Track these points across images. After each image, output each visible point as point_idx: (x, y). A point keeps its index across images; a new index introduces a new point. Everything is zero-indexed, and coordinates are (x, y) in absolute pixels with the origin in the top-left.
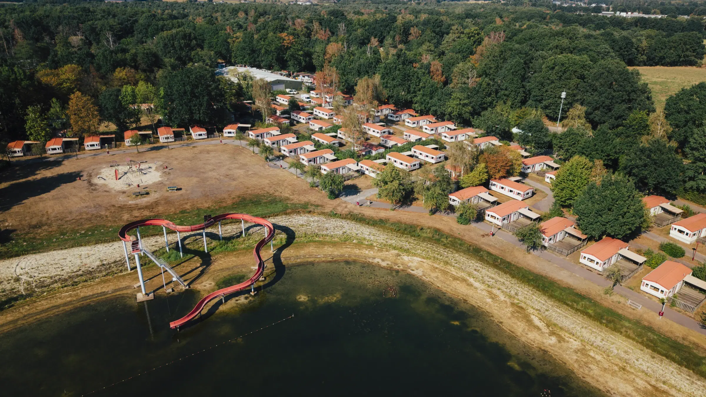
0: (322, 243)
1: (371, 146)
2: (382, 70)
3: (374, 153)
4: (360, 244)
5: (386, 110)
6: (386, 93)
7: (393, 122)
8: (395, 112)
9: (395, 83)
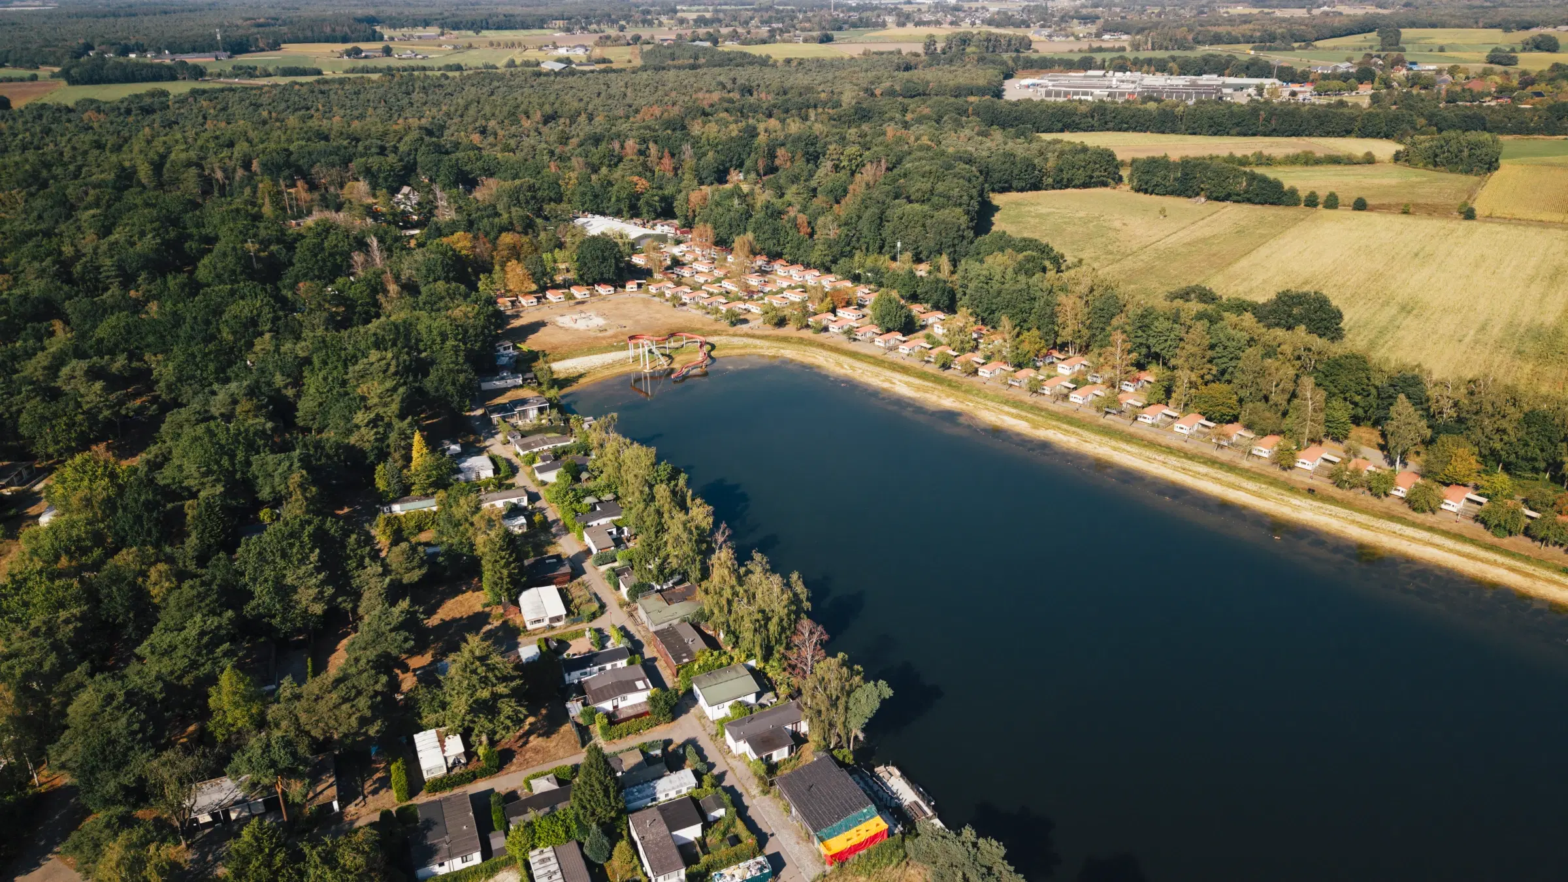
0: (733, 348)
1: (753, 292)
2: (753, 225)
3: (755, 297)
4: (755, 347)
5: (760, 261)
6: (758, 247)
7: (767, 272)
8: (769, 262)
9: (766, 236)
